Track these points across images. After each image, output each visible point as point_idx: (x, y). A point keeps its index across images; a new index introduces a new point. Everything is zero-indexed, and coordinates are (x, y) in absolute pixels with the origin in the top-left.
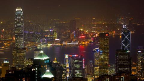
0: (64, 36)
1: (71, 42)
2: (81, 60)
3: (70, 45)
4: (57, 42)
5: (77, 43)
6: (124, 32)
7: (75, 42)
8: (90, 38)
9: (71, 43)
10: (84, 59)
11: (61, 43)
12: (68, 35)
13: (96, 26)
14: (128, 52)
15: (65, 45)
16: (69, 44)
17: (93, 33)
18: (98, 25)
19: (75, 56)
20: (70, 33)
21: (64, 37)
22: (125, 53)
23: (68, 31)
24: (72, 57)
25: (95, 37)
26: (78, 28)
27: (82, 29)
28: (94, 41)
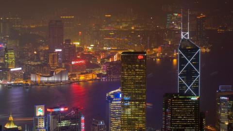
0: (32, 59)
1: (51, 75)
2: (76, 119)
3: (47, 82)
4: (14, 75)
5: (65, 78)
6: (184, 50)
7: (61, 74)
8: (98, 66)
9: (50, 79)
10: (83, 118)
11: (26, 77)
12: (42, 58)
13: (113, 36)
14: (195, 98)
15: (36, 83)
16: (46, 79)
17: (105, 51)
18: (119, 33)
19: (62, 109)
20: (47, 53)
21: (32, 63)
22: (186, 101)
23: (42, 48)
24: (54, 113)
25: (112, 63)
26: (68, 41)
27: (77, 44)
28: (109, 72)
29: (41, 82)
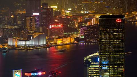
0: (9, 23)
1: (29, 39)
5: (43, 42)
7: (38, 38)
9: (28, 43)
11: (3, 41)
12: (19, 22)
15: (13, 48)
16: (23, 43)
17: (83, 15)
19: (40, 74)
20: (24, 17)
21: (10, 27)
26: (46, 5)
27: (55, 7)
29: (19, 46)
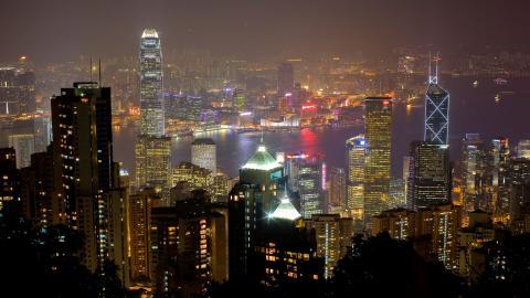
0: (261, 104)
1: (282, 120)
2: (316, 167)
3: (278, 128)
4: (244, 121)
5: (296, 124)
7: (292, 119)
8: (328, 112)
9: (281, 124)
10: (324, 166)
11: (256, 121)
12: (271, 103)
13: (344, 80)
14: (444, 147)
15: (266, 129)
16: (275, 124)
17: (336, 96)
18: (349, 77)
19: (303, 156)
20: (276, 97)
21: (262, 108)
22: (435, 150)
23: (269, 92)
24: (294, 160)
25: (344, 108)
26: (299, 85)
27: (307, 87)
28: (341, 118)
29: (272, 127)
